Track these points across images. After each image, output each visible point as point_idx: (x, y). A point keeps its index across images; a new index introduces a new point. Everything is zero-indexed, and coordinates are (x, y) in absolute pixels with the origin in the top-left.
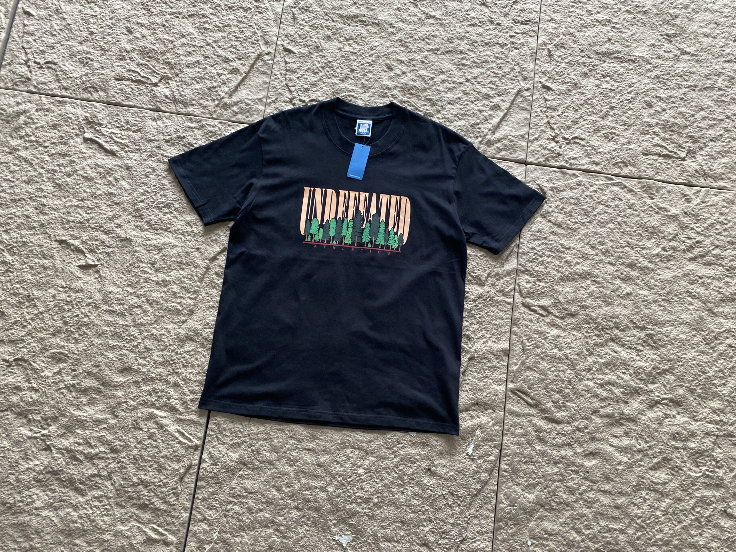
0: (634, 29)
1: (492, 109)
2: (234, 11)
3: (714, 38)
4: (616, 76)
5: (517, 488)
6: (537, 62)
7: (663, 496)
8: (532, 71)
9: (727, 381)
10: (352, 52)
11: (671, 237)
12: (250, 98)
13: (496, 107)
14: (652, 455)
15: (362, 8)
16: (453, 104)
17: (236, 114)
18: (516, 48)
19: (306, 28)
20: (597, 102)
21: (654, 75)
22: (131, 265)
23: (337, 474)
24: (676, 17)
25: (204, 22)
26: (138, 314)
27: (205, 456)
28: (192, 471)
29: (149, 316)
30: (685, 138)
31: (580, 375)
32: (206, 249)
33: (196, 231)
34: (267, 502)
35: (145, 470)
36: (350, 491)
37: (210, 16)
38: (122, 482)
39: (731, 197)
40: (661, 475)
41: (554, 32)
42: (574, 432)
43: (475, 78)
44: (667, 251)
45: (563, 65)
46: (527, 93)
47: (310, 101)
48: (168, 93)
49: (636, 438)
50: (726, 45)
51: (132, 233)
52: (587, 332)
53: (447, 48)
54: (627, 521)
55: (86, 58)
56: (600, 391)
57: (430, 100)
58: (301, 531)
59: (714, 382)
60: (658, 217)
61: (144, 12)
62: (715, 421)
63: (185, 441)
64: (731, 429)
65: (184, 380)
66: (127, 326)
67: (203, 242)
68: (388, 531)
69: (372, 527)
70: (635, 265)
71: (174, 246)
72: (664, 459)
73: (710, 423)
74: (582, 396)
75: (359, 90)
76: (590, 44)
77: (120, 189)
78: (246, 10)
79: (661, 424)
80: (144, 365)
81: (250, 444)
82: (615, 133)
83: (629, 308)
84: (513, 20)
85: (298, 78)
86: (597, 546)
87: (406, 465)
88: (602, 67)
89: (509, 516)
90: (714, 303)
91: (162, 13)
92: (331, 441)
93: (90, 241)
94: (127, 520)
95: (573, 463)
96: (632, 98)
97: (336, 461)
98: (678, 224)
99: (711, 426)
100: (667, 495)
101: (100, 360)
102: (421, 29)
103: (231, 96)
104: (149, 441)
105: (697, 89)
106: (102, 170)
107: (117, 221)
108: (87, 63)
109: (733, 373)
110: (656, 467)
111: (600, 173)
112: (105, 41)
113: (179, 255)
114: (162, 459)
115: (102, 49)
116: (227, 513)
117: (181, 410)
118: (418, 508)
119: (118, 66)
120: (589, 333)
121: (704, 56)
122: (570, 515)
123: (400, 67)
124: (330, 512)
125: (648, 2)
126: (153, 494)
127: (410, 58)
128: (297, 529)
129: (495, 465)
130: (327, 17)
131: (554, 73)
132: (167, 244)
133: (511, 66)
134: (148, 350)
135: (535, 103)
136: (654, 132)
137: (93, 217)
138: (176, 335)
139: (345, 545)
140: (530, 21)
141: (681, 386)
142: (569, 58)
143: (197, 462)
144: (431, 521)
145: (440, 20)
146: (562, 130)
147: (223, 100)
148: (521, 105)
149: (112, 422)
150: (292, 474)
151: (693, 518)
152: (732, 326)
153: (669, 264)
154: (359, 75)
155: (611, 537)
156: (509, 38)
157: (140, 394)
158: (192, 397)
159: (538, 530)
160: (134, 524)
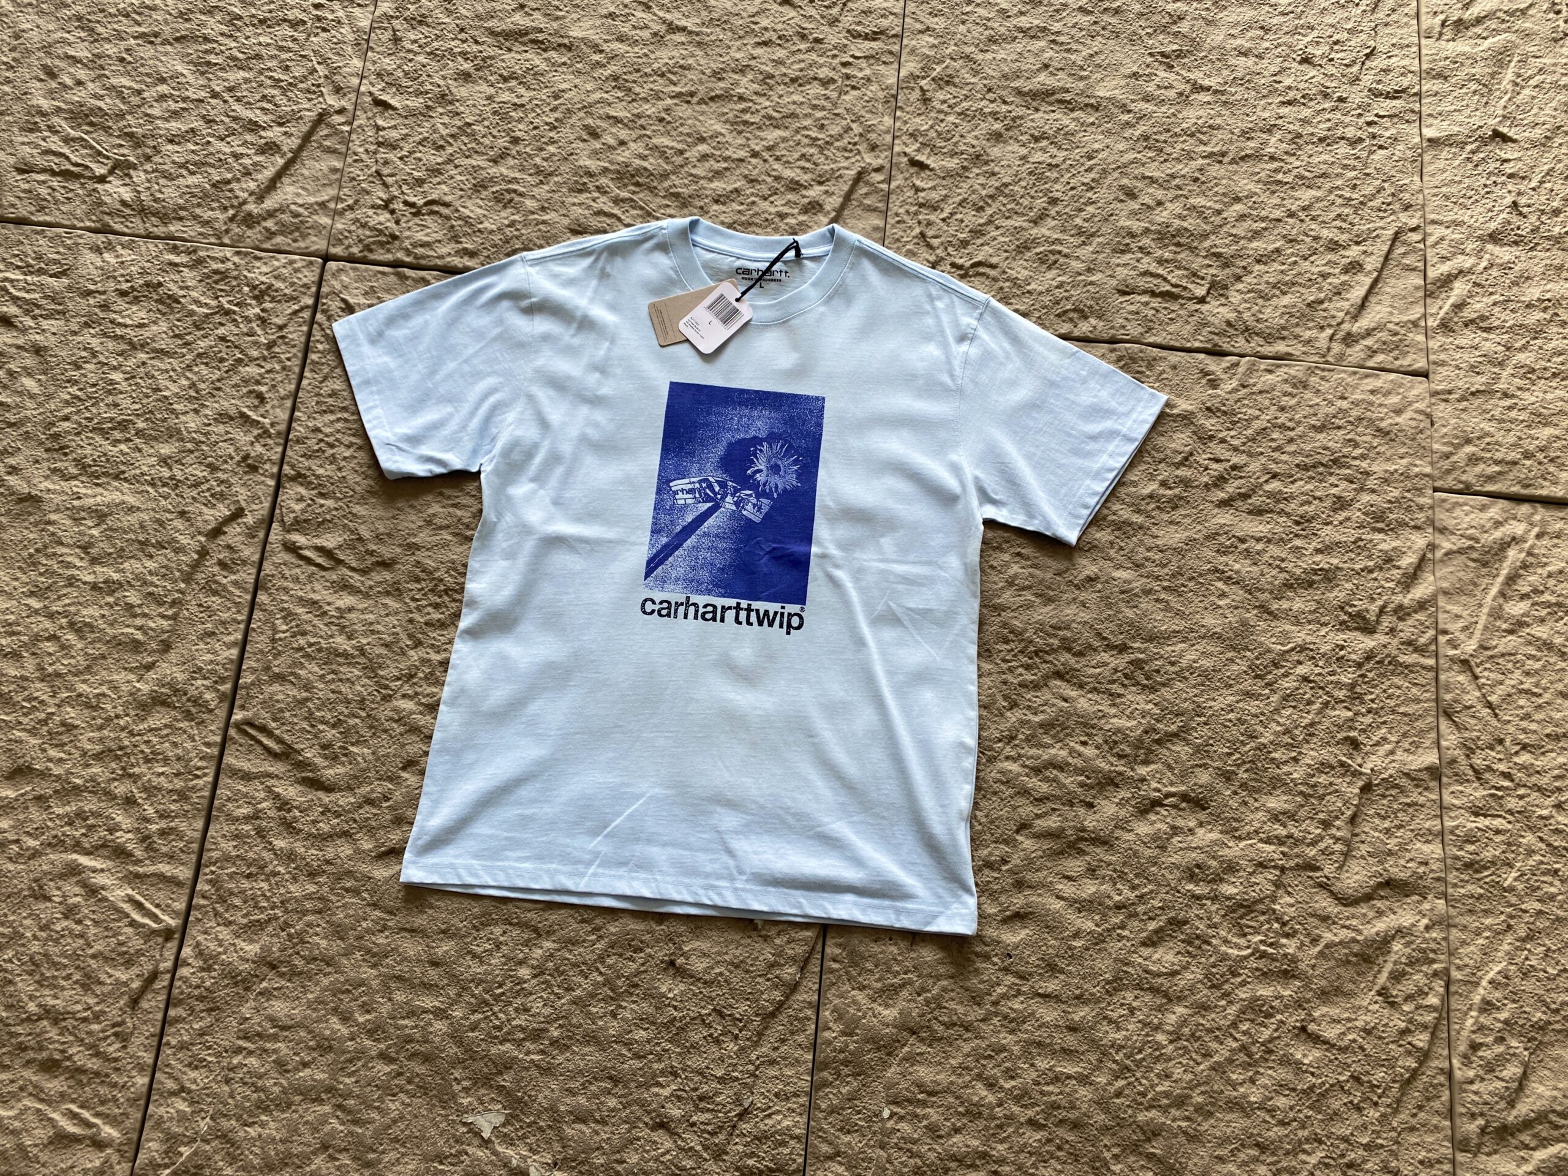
0: (1096, 45)
1: (805, 211)
2: (269, 27)
3: (1260, 57)
5: (860, 997)
6: (898, 113)
7: (1170, 1000)
8: (888, 132)
9: (1300, 753)
10: (515, 104)
11: (1179, 458)
12: (300, 201)
13: (814, 207)
14: (1145, 913)
15: (537, 15)
16: (724, 204)
17: (271, 234)
18: (854, 88)
19: (421, 58)
20: (1022, 191)
21: (1137, 133)
22: (37, 551)
23: (472, 981)
24: (1181, 18)
25: (206, 52)
26: (50, 654)
27: (187, 951)
28: (158, 985)
29: (73, 657)
30: (1205, 257)
31: (991, 749)
32: (201, 514)
33: (179, 475)
35: (55, 987)
36: (501, 1015)
37: (220, 38)
38: (4, 1014)
39: (1300, 375)
40: (1166, 957)
41: (931, 53)
42: (980, 870)
43: (769, 149)
44: (1170, 488)
46: (877, 177)
47: (427, 204)
48: (127, 194)
49: (1111, 878)
50: (1285, 69)
51: (43, 485)
52: (1005, 661)
53: (712, 90)
54: (1093, 1058)
56: (1033, 782)
57: (677, 195)
58: (393, 1107)
59: (1273, 755)
61: (82, 34)
62: (1276, 837)
63: (146, 921)
64: (1312, 852)
65: (145, 789)
66: (24, 678)
67: (194, 498)
68: (582, 1100)
69: (548, 1091)
70: (1105, 518)
71: (132, 509)
72: (1172, 921)
73: (1268, 841)
74: (995, 793)
75: (529, 179)
76: (1005, 77)
77: (20, 393)
78: (295, 24)
79: (1163, 848)
80: (61, 760)
81: (285, 922)
82: (1060, 252)
83: (1093, 607)
84: (848, 31)
85: (401, 158)
86: (1030, 1113)
87: (621, 955)
88: (1032, 120)
89: (842, 1056)
90: (1271, 592)
91: (120, 36)
94: (13, 1095)
95: (979, 938)
96: (1093, 180)
97: (469, 952)
98: (1194, 433)
99: (1273, 848)
100: (1179, 999)
102: (658, 54)
103: (260, 198)
104: (65, 923)
105: (1226, 160)
107: (12, 461)
109: (1312, 735)
110: (1155, 939)
113: (142, 527)
114: (92, 962)
116: (232, 1075)
117: (139, 853)
118: (648, 1048)
119: (23, 144)
120: (1008, 661)
121: (1238, 93)
122: (973, 1049)
123: (614, 130)
124: (456, 1062)
126: (71, 1038)
127: (636, 111)
128: (383, 1102)
129: (813, 949)
130: (463, 36)
131: (932, 134)
132: (117, 505)
133: (844, 123)
134: (69, 727)
135: (893, 197)
136: (1140, 248)
138: (131, 694)
139: (486, 1135)
140: (882, 33)
141: (1205, 766)
142: (965, 104)
143: (169, 964)
144: (675, 1075)
145: (697, 34)
146: (950, 249)
147: (244, 207)
148: (867, 202)
150: (375, 983)
151: (1235, 1045)
152: (1309, 639)
153: (1176, 515)
154: (528, 150)
155: (1061, 1093)
156: (839, 67)
157: (49, 824)
158: (163, 824)
159: (904, 1085)
160: (29, 1104)
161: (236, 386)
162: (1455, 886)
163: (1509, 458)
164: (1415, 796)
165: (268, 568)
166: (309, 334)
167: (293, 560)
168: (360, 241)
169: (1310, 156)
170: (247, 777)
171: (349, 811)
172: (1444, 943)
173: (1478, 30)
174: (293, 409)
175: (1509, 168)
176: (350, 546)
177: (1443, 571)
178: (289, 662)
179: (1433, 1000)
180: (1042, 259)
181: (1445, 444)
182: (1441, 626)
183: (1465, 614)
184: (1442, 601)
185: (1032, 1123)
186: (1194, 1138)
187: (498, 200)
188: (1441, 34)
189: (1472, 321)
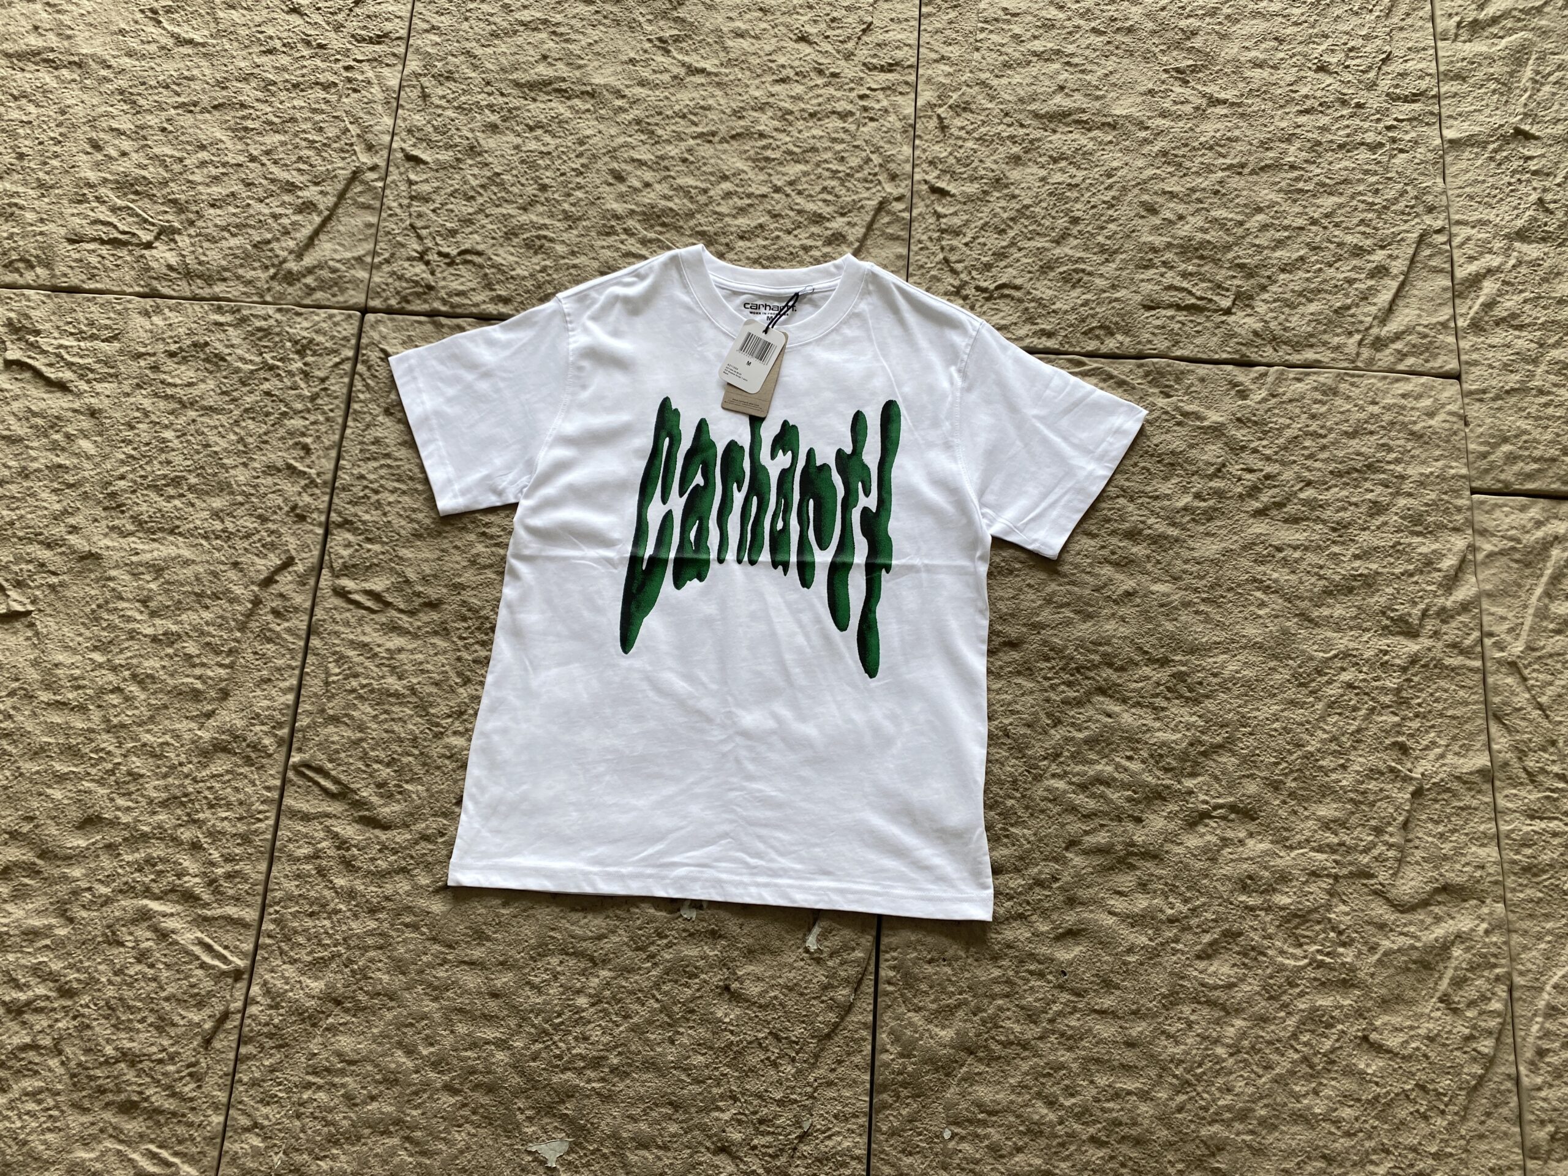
0: (1110, 64)
1: (829, 242)
2: (302, 90)
3: (1275, 67)
4: (1078, 158)
5: (916, 1018)
6: (917, 142)
7: (1228, 1013)
8: (907, 161)
9: (1348, 760)
10: (542, 153)
11: (1212, 470)
12: (338, 257)
14: (1198, 926)
15: (560, 65)
16: (749, 239)
17: (311, 290)
18: (872, 119)
20: (1043, 212)
21: (1156, 149)
22: (99, 606)
23: (532, 1011)
24: (1194, 33)
25: (243, 118)
26: (115, 706)
27: (255, 990)
28: (229, 1025)
29: (136, 708)
30: (1229, 269)
31: (1037, 767)
32: (253, 564)
33: (231, 528)
34: (385, 1080)
35: (131, 1030)
36: (561, 1044)
37: (256, 104)
38: (83, 1058)
39: (1329, 382)
40: (1221, 969)
41: (947, 81)
42: (1031, 888)
43: (791, 183)
44: (1205, 500)
45: (970, 144)
46: (898, 206)
47: (460, 254)
48: (173, 259)
50: (1301, 79)
51: (103, 543)
52: (1046, 678)
53: (733, 129)
54: (1153, 1073)
55: (10, 205)
56: (1080, 799)
57: (703, 233)
58: (460, 1137)
59: (1321, 763)
60: (1182, 431)
61: (125, 107)
62: (1328, 845)
63: (216, 963)
64: (1365, 859)
65: (210, 834)
66: (91, 731)
67: (245, 549)
68: (643, 1126)
69: (609, 1119)
70: (1140, 532)
71: (187, 563)
72: (1226, 934)
73: (1319, 850)
74: (1043, 811)
75: (558, 224)
76: (1021, 100)
77: (77, 455)
78: (327, 87)
79: (1213, 860)
80: (128, 809)
81: (348, 959)
82: (1083, 271)
83: (1133, 621)
84: (864, 64)
85: (434, 211)
86: (1091, 1130)
87: (676, 982)
88: (1050, 142)
89: (900, 1078)
90: (1311, 600)
91: (160, 107)
92: (518, 942)
93: (16, 564)
94: (94, 1137)
95: (1032, 956)
96: (1113, 198)
97: (528, 983)
98: (1226, 444)
99: (1325, 856)
100: (1238, 1011)
101: (36, 805)
102: (679, 96)
103: (300, 256)
104: (138, 968)
105: (1246, 171)
106: (40, 421)
107: (71, 521)
108: (12, 214)
109: (1359, 741)
110: (1210, 951)
111: (1057, 353)
112: (47, 168)
113: (198, 579)
114: (165, 1004)
115: (41, 185)
116: (302, 1110)
117: (206, 897)
118: (706, 1072)
119: (72, 215)
120: (1050, 679)
121: (1255, 104)
122: (1032, 1068)
123: (639, 173)
124: (518, 1092)
125: (1134, 9)
126: (148, 1080)
127: (659, 153)
128: (449, 1133)
129: (866, 969)
130: (489, 89)
131: (952, 160)
132: (173, 559)
133: (864, 154)
134: (135, 776)
135: (915, 224)
136: (1164, 263)
137: (22, 517)
138: (193, 742)
139: (552, 1164)
140: (897, 64)
141: (1252, 776)
142: (983, 130)
143: (239, 1004)
144: (735, 1099)
145: (716, 75)
146: (974, 273)
147: (287, 266)
148: (889, 231)
149: (62, 932)
150: (437, 1016)
151: (1296, 1056)
152: (1352, 645)
153: (1212, 527)
154: (556, 196)
155: (1122, 1109)
156: (857, 100)
157: (120, 871)
158: (228, 868)
159: (963, 1105)
160: (110, 1146)
161: (282, 438)
162: (1514, 890)
163: (1547, 456)
164: (1467, 800)
165: (319, 613)
166: (351, 385)
167: (344, 605)
168: (398, 293)
169: (1330, 163)
170: (306, 818)
171: (406, 848)
172: (1505, 948)
173: (1494, 30)
174: (339, 458)
175: (1533, 165)
176: (397, 588)
177: (1485, 573)
178: (343, 704)
179: (1496, 1005)
180: (1066, 278)
181: (1481, 444)
182: (1486, 629)
183: (1510, 615)
184: (1485, 604)
185: (1093, 1140)
186: (1259, 1152)
187: (528, 247)
188: (1457, 35)
189: (1503, 320)
